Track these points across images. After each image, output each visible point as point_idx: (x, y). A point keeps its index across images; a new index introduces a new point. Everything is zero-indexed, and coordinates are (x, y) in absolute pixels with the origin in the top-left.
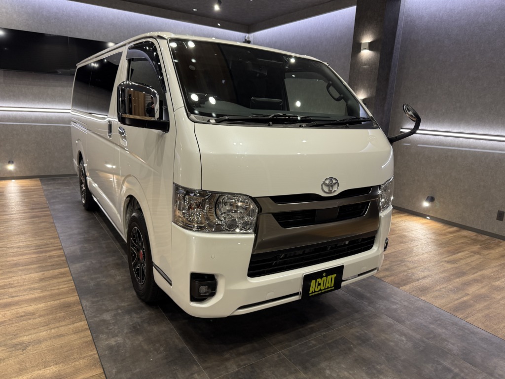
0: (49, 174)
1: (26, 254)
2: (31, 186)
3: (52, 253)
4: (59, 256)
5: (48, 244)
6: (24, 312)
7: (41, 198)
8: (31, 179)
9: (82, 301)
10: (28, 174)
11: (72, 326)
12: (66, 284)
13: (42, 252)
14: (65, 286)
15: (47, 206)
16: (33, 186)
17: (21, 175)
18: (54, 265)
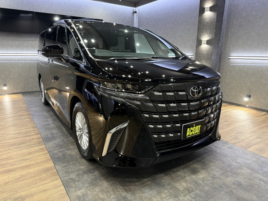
0: (27, 91)
1: (18, 138)
2: (17, 98)
3: (34, 136)
4: (38, 138)
5: (31, 131)
6: (21, 175)
7: (23, 104)
8: (17, 94)
9: (56, 166)
10: (15, 91)
11: (52, 184)
12: (45, 155)
13: (28, 136)
14: (44, 157)
15: (28, 109)
16: (19, 98)
17: (12, 92)
18: (35, 144)
